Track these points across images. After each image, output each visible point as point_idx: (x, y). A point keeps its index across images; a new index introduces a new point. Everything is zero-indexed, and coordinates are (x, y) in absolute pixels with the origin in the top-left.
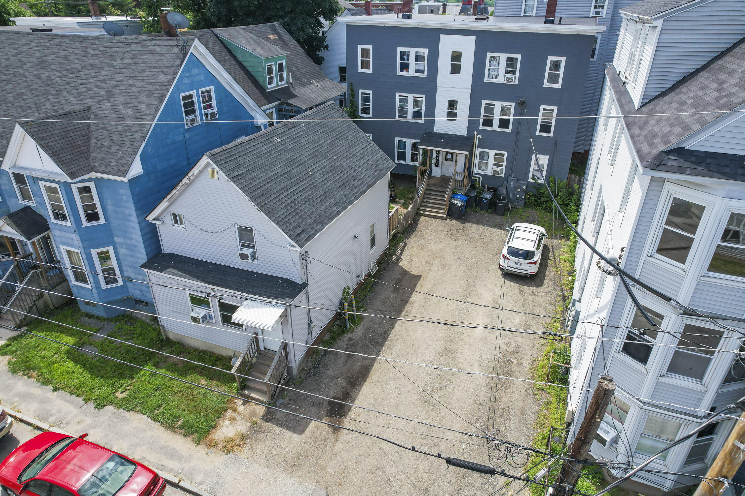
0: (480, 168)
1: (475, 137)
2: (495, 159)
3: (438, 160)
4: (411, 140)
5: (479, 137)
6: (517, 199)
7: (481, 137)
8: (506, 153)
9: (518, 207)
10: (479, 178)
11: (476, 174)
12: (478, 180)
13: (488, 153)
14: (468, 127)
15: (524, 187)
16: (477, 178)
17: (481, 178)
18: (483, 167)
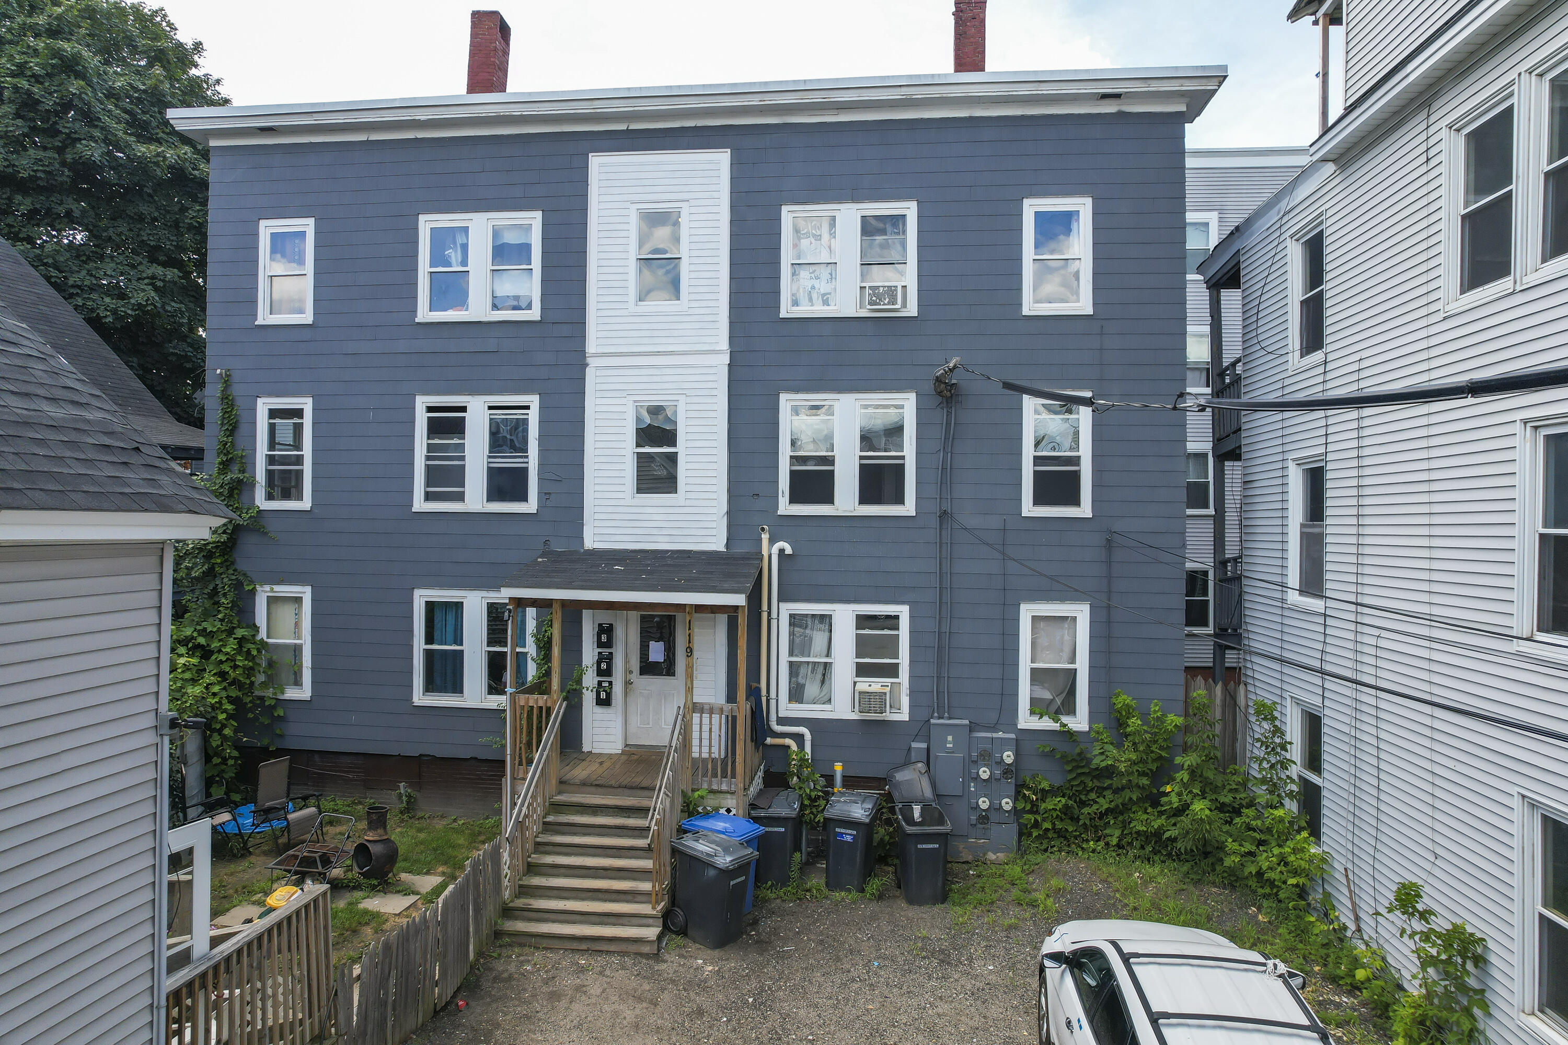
0: (796, 695)
1: (765, 552)
2: (862, 646)
3: (608, 672)
4: (484, 594)
5: (782, 551)
6: (984, 818)
7: (789, 550)
8: (903, 611)
9: (991, 856)
10: (799, 738)
11: (782, 721)
12: (794, 747)
13: (825, 619)
14: (729, 513)
15: (1008, 757)
16: (788, 741)
17: (808, 736)
18: (812, 689)
